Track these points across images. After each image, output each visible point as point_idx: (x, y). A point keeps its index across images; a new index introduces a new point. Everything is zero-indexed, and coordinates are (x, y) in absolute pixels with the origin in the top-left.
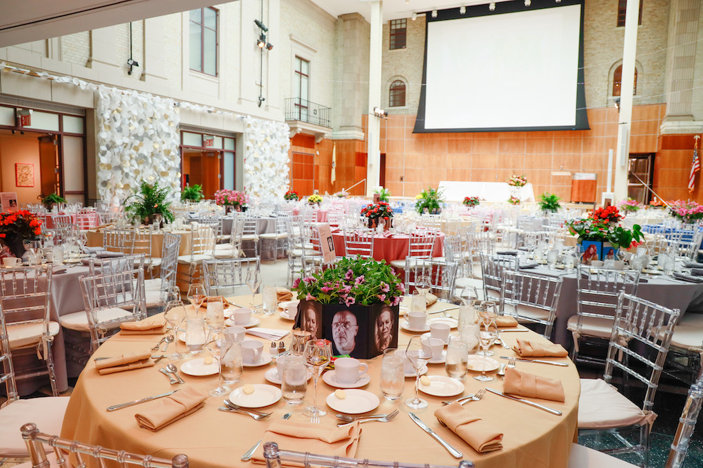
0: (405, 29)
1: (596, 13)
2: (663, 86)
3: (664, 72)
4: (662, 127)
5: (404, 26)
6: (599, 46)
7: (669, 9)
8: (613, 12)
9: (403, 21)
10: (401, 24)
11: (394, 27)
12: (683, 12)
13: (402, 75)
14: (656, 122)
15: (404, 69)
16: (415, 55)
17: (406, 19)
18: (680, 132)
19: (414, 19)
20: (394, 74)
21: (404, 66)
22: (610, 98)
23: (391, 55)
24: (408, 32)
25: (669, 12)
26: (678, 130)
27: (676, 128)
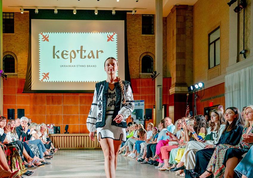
0: (13, 19)
1: (131, 25)
2: (166, 68)
3: (166, 61)
4: (170, 90)
5: (12, 18)
6: (134, 44)
7: (166, 28)
8: (139, 25)
9: (12, 15)
10: (10, 16)
11: (5, 18)
12: (178, 29)
13: (12, 51)
14: (167, 87)
15: (13, 47)
16: (21, 38)
17: (13, 13)
18: (182, 93)
19: (22, 13)
20: (6, 51)
21: (13, 45)
22: (141, 73)
23: (4, 36)
24: (15, 22)
25: (167, 29)
26: (181, 91)
27: (180, 90)
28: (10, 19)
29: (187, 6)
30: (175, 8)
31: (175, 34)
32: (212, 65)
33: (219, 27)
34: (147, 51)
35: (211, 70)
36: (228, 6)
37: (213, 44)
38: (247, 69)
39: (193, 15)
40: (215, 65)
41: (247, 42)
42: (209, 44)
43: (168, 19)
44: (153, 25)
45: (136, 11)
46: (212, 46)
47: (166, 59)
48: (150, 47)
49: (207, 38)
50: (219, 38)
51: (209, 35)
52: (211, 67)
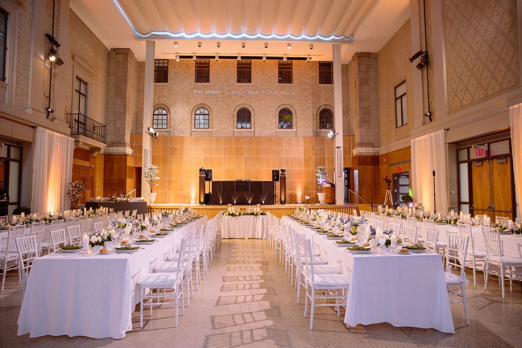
0: (167, 67)
1: (306, 73)
2: (349, 124)
3: (349, 115)
4: (353, 151)
5: (166, 65)
6: (309, 95)
7: (348, 76)
8: (316, 74)
9: (166, 62)
10: (163, 63)
11: (157, 65)
12: (361, 80)
13: (165, 104)
14: (350, 147)
15: (166, 99)
16: (175, 89)
17: (168, 60)
18: (367, 154)
19: (177, 60)
20: (157, 103)
21: (166, 96)
22: (319, 130)
23: (155, 86)
24: (170, 70)
25: (348, 78)
26: (366, 153)
27: (365, 151)
28: (163, 67)
29: (370, 53)
30: (356, 55)
31: (357, 85)
32: (399, 124)
33: (404, 81)
34: (326, 103)
35: (398, 130)
36: (410, 61)
37: (400, 99)
38: (432, 134)
39: (377, 63)
40: (402, 125)
41: (431, 103)
42: (396, 99)
43: (349, 66)
44: (332, 73)
45: (311, 58)
46: (399, 101)
47: (349, 113)
48: (328, 98)
49: (393, 92)
50: (405, 94)
51: (396, 88)
52: (398, 126)
